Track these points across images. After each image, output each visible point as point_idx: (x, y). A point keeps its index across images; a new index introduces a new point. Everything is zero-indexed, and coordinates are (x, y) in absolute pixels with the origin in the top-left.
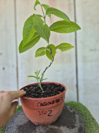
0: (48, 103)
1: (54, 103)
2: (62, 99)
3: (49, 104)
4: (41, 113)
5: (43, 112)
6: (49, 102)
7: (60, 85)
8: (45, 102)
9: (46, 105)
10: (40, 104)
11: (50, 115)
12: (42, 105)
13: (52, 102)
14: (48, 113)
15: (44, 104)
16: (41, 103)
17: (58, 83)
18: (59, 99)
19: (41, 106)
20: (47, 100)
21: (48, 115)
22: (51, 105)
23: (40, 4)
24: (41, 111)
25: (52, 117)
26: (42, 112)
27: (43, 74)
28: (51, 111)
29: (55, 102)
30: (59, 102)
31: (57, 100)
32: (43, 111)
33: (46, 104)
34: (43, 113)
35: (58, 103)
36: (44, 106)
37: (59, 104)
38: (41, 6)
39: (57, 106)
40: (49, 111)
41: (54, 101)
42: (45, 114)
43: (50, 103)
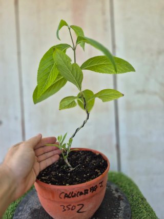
0: (76, 193)
1: (87, 193)
2: (101, 185)
3: (78, 195)
4: (65, 208)
5: (69, 207)
6: (79, 192)
7: (100, 156)
8: (73, 193)
9: (73, 197)
10: (63, 195)
11: (80, 211)
12: (67, 196)
13: (83, 192)
14: (78, 208)
15: (70, 195)
16: (66, 194)
17: (98, 152)
18: (96, 186)
19: (66, 198)
20: (76, 189)
21: (78, 212)
22: (82, 196)
23: (67, 25)
24: (65, 205)
25: (84, 214)
26: (67, 207)
27: (71, 141)
28: (83, 205)
29: (89, 191)
30: (95, 190)
31: (93, 187)
32: (70, 205)
33: (73, 195)
34: (69, 209)
35: (94, 192)
36: (70, 197)
37: (96, 194)
38: (69, 29)
39: (93, 196)
40: (78, 205)
41: (87, 190)
42: (72, 209)
43: (81, 193)
